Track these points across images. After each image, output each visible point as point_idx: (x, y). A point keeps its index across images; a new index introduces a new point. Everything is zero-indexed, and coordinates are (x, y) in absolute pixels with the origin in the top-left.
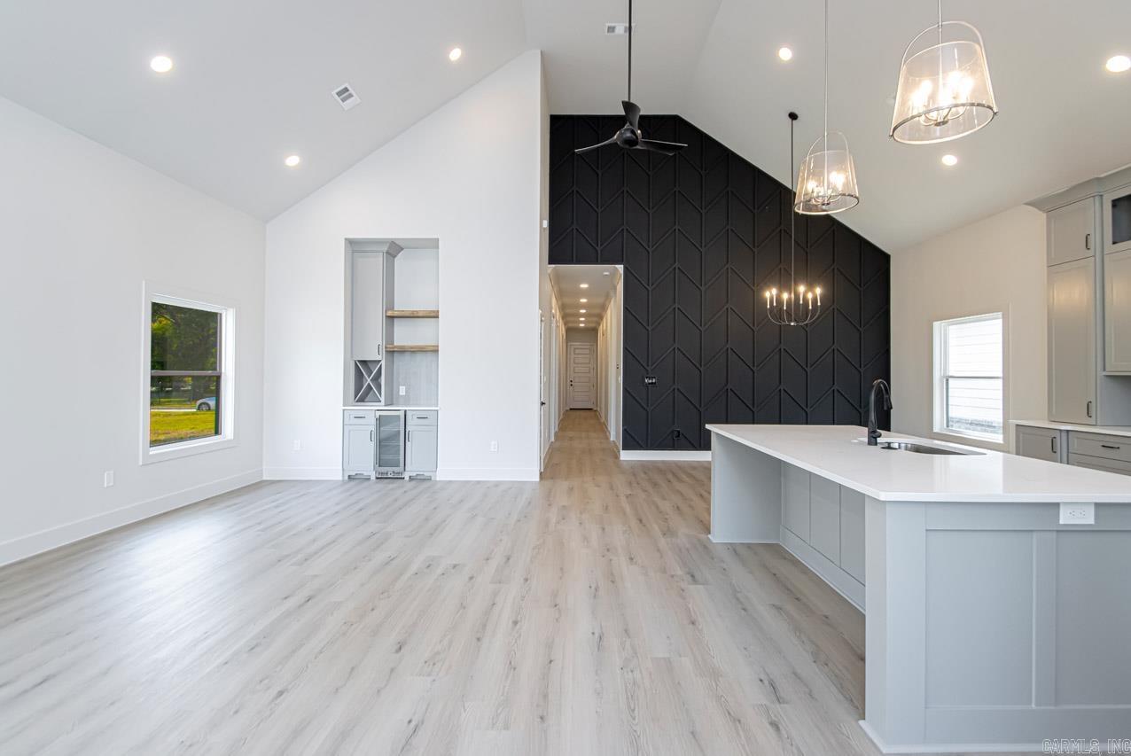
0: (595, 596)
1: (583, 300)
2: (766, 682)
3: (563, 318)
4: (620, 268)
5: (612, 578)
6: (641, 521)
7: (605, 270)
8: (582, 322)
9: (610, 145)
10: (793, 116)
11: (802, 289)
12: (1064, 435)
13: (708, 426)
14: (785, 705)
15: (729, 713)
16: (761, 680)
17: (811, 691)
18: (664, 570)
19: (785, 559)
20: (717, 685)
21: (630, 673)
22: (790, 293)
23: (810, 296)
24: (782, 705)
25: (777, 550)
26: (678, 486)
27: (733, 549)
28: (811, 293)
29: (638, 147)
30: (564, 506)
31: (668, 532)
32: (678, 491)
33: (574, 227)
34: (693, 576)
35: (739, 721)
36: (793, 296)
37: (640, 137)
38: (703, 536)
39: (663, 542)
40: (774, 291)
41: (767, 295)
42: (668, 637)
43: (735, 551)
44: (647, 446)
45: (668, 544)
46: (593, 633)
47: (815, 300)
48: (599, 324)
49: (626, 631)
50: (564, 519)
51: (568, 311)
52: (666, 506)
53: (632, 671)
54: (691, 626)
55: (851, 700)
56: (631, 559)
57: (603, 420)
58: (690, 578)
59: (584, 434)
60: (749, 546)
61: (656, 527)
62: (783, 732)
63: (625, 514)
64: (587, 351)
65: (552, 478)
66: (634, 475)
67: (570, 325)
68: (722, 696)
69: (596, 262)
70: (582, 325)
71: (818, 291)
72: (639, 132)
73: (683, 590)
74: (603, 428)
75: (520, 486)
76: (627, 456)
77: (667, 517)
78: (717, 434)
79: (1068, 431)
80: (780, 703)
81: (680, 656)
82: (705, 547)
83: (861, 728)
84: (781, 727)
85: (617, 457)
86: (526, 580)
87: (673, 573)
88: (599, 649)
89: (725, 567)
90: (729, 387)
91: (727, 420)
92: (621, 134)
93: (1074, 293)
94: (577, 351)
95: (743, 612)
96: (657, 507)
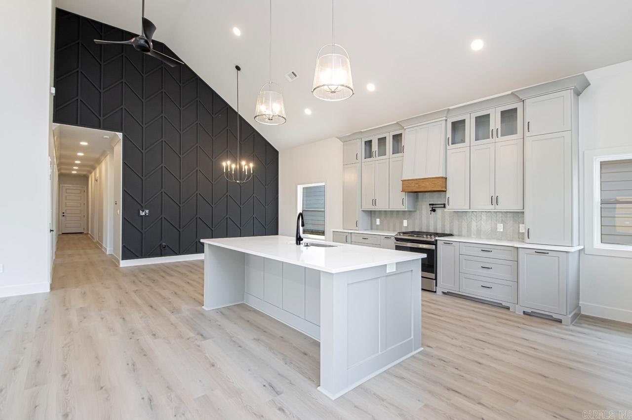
0: (134, 370)
1: (80, 154)
2: (267, 385)
3: (58, 165)
4: (120, 135)
5: (144, 353)
6: (152, 307)
7: (107, 134)
8: (75, 170)
9: (126, 45)
10: (238, 68)
11: (243, 163)
12: (350, 234)
13: (202, 241)
14: (282, 395)
15: (255, 414)
16: (264, 386)
17: (290, 381)
18: (181, 337)
19: (250, 311)
20: (242, 399)
21: (182, 416)
22: (237, 165)
23: (246, 167)
24: (280, 396)
25: (243, 307)
26: (171, 279)
27: (220, 312)
28: (247, 166)
29: (149, 53)
30: (81, 308)
31: (175, 310)
32: (172, 283)
33: (79, 98)
34: (202, 335)
35: (262, 416)
36: (238, 166)
37: (152, 47)
38: (199, 308)
39: (173, 318)
40: (229, 163)
41: (224, 164)
42: (200, 381)
43: (221, 313)
44: (142, 255)
45: (177, 318)
46: (143, 398)
47: (249, 170)
48: (91, 173)
49: (168, 387)
50: (85, 318)
51: (63, 161)
52: (166, 293)
53: (184, 414)
54: (212, 368)
55: (310, 378)
56: (154, 335)
57: (96, 239)
58: (200, 337)
59: (82, 252)
60: (228, 308)
61: (164, 309)
62: (287, 412)
63: (137, 304)
64: (79, 191)
65: (63, 288)
66: (135, 276)
67: (63, 171)
68: (247, 405)
69: (99, 127)
70: (74, 172)
71: (251, 165)
72: (151, 44)
73: (199, 346)
74: (98, 246)
75: (33, 298)
76: (125, 264)
77: (170, 300)
78: (209, 245)
79: (351, 233)
80: (278, 395)
81: (212, 390)
82: (202, 314)
83: (320, 391)
84: (284, 409)
85: (116, 265)
86: (65, 375)
87: (188, 337)
88: (152, 409)
89: (219, 324)
90: (198, 216)
91: (212, 236)
92: (136, 40)
93: (351, 177)
94: (68, 191)
95: (240, 348)
96: (161, 295)
